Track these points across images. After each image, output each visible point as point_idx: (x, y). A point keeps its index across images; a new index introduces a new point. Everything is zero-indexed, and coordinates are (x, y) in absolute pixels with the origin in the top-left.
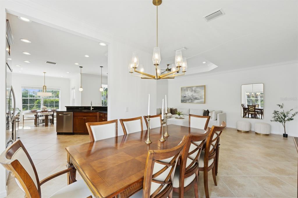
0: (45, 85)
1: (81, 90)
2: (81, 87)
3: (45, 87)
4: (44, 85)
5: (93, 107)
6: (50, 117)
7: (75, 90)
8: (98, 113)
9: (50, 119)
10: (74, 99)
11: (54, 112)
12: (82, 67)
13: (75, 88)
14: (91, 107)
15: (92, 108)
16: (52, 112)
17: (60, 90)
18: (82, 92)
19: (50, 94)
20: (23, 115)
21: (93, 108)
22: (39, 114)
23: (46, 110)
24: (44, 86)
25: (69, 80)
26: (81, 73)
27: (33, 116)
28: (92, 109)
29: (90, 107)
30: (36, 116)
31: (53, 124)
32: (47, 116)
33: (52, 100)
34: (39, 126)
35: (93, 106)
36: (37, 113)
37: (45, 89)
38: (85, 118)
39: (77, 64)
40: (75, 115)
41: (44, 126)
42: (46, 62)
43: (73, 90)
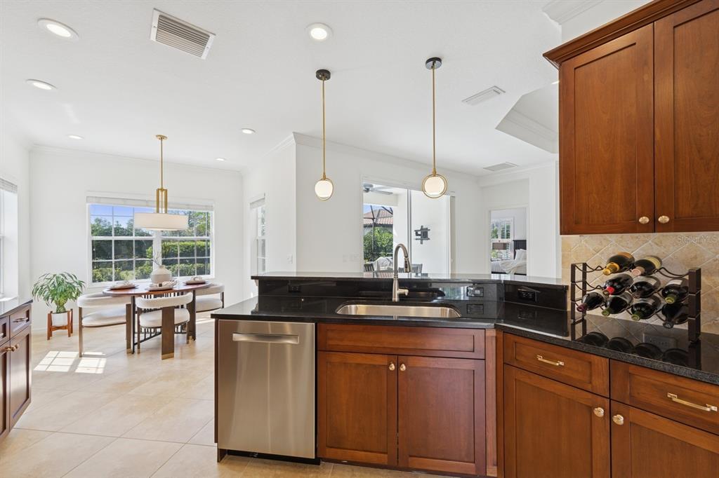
0: (164, 188)
3: (162, 194)
4: (160, 188)
5: (402, 283)
6: (182, 316)
9: (183, 325)
11: (197, 292)
12: (329, 74)
13: (264, 199)
14: (396, 284)
15: (397, 291)
16: (188, 291)
17: (212, 210)
19: (182, 223)
20: (80, 309)
21: (406, 291)
22: (141, 303)
23: (165, 284)
24: (158, 190)
25: (239, 176)
27: (118, 309)
28: (401, 296)
29: (391, 281)
30: (132, 307)
31: (194, 338)
32: (168, 313)
33: (188, 243)
34: (139, 353)
35: (402, 275)
36: (133, 297)
37: (162, 199)
38: (398, 367)
39: (319, 33)
40: (330, 342)
41: (160, 355)
42: (155, 23)
43: (255, 209)
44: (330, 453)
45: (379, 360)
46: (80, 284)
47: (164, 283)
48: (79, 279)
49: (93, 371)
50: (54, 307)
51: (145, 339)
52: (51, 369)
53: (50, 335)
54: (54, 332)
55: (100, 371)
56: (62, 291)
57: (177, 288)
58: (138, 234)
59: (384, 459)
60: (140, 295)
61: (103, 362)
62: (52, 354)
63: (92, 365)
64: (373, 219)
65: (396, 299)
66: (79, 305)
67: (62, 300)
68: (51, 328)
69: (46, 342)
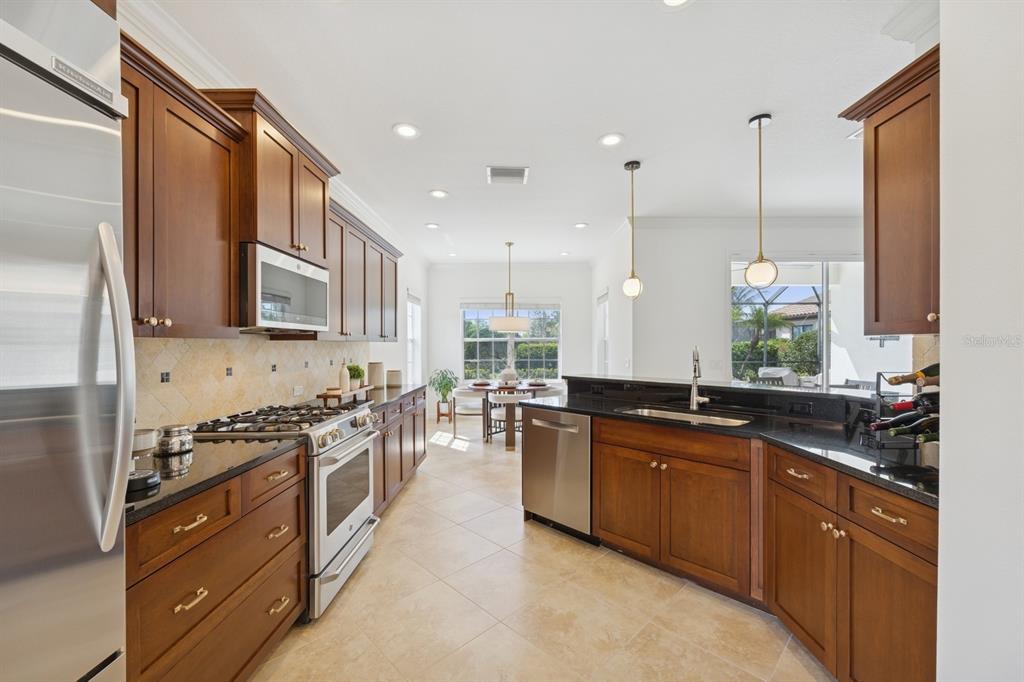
0: (511, 292)
1: (632, 288)
2: (633, 276)
4: (508, 292)
5: (702, 391)
7: (607, 303)
8: (756, 444)
10: (605, 342)
11: (537, 393)
12: (637, 163)
13: (608, 292)
14: (694, 391)
15: (696, 399)
17: (560, 309)
18: (635, 299)
20: (455, 399)
21: (706, 399)
22: (491, 398)
23: (511, 383)
24: (506, 294)
25: (586, 267)
26: (632, 219)
27: (477, 402)
28: (701, 406)
29: (688, 388)
30: (486, 401)
32: (510, 409)
34: (491, 443)
35: (702, 381)
36: (487, 392)
37: (510, 303)
38: (659, 464)
39: (611, 140)
40: (603, 436)
41: (504, 448)
42: (489, 173)
43: (602, 305)
44: (601, 535)
45: (643, 457)
46: (456, 379)
47: (509, 382)
48: (456, 375)
49: (459, 449)
50: (440, 398)
51: (496, 432)
52: (438, 443)
53: (438, 420)
54: (441, 418)
55: (464, 450)
56: (445, 384)
57: (520, 387)
58: (496, 336)
59: (647, 551)
60: (491, 391)
61: (467, 444)
62: (439, 433)
63: (460, 445)
64: (819, 304)
65: (694, 407)
66: (454, 396)
67: (445, 391)
68: (440, 415)
69: (436, 425)
